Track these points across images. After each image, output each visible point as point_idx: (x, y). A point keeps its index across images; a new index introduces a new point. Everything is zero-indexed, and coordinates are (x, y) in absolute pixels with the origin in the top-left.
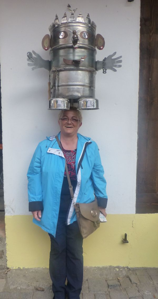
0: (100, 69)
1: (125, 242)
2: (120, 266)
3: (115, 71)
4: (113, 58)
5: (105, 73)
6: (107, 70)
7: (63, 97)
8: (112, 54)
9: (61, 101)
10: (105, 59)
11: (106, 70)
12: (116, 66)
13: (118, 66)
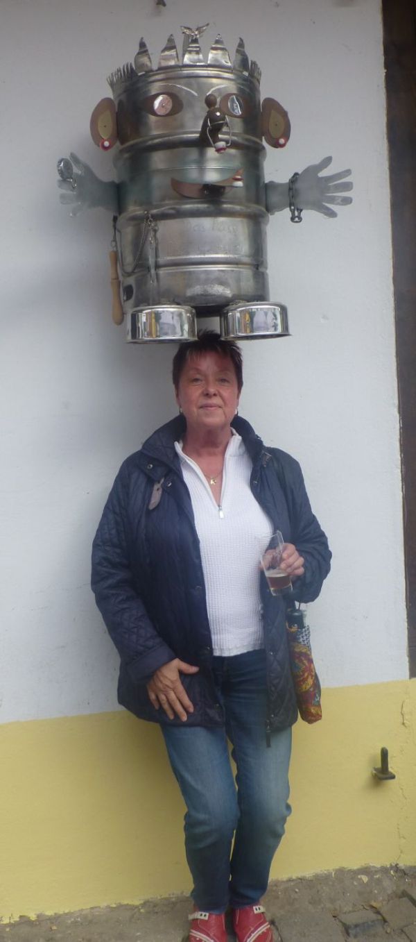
0: (280, 208)
1: (385, 776)
2: (371, 865)
3: (332, 214)
4: (321, 174)
5: (297, 222)
6: (303, 211)
7: (176, 301)
8: (317, 161)
9: (172, 313)
10: (297, 178)
11: (301, 210)
12: (332, 200)
13: (339, 201)
